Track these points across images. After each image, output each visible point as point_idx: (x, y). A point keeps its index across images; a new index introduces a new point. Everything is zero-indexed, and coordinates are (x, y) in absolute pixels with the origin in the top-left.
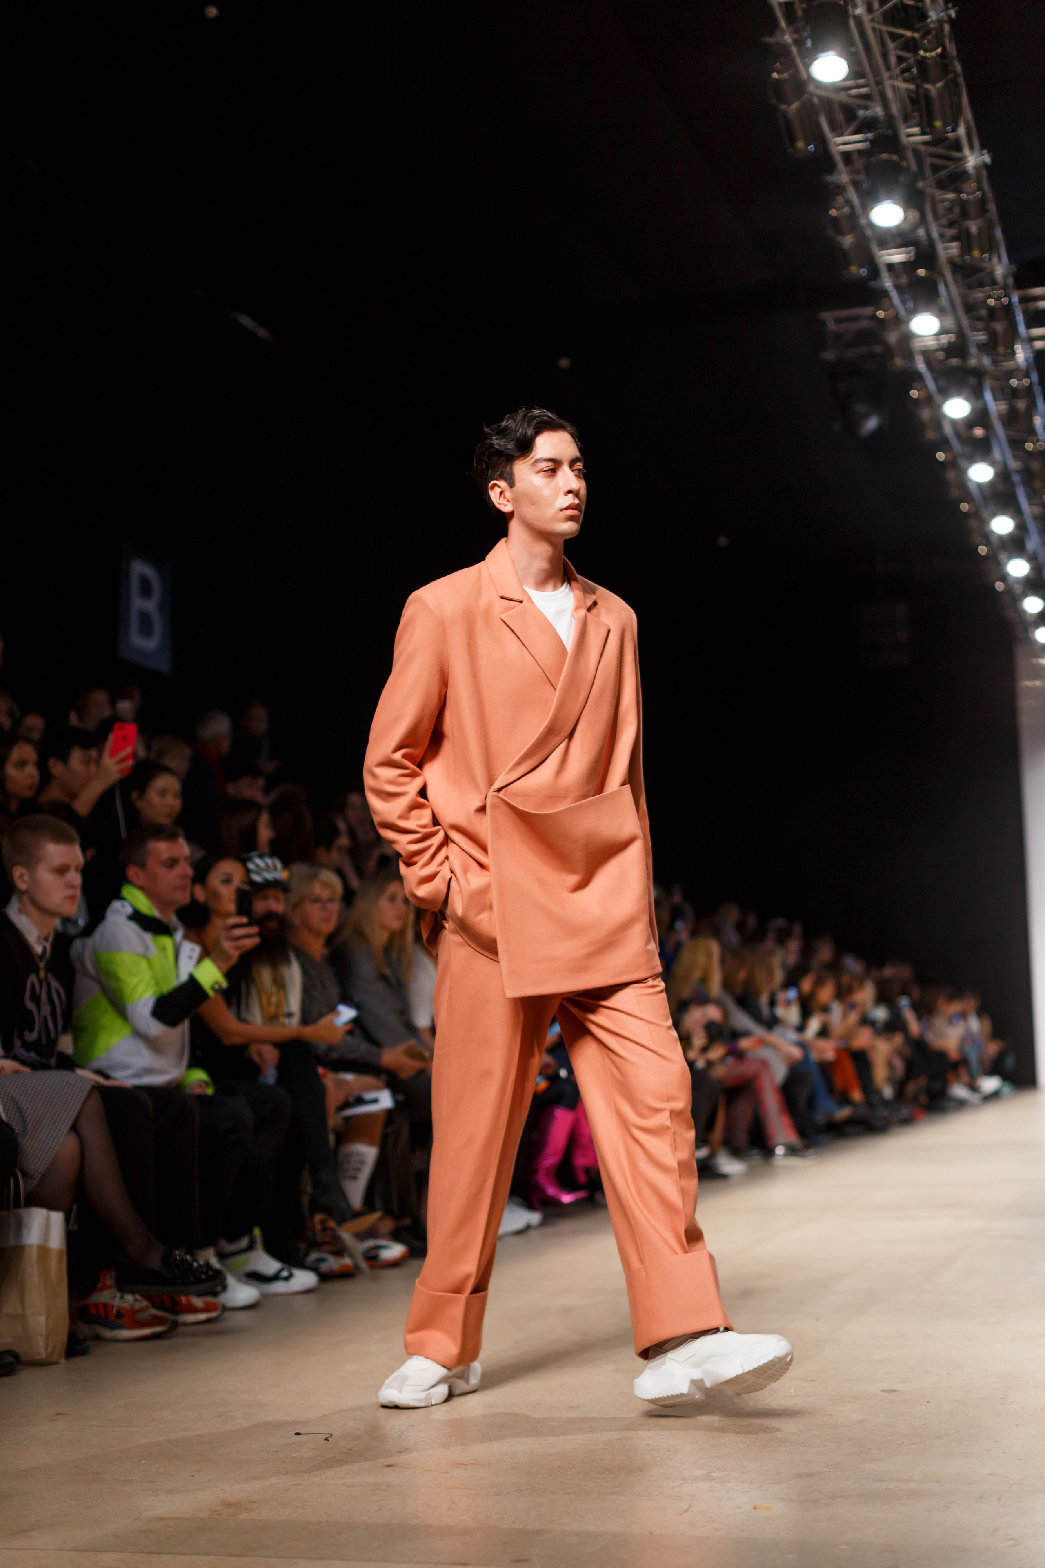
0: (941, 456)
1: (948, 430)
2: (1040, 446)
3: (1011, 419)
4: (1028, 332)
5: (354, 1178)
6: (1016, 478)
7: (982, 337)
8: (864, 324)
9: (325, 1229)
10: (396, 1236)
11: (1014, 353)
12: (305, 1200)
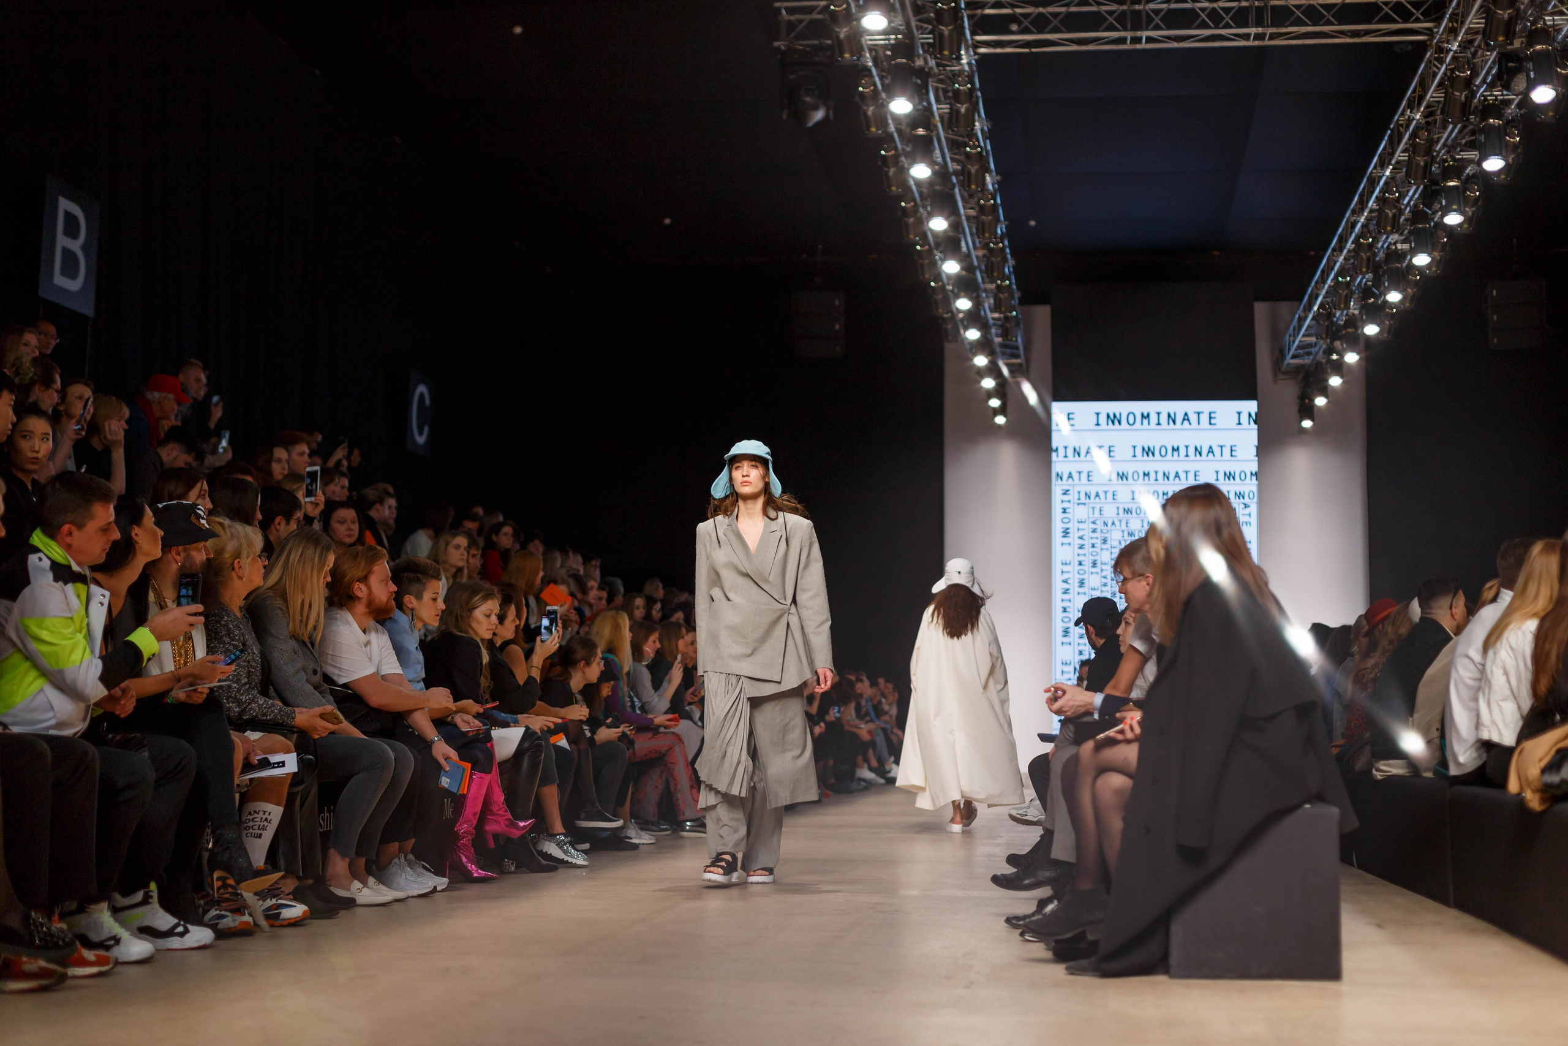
0: (883, 152)
1: (892, 128)
2: (979, 149)
3: (952, 120)
4: (972, 39)
5: (260, 836)
6: (954, 179)
7: (929, 39)
8: (815, 16)
9: (225, 886)
10: (298, 896)
11: (959, 58)
12: (206, 855)
